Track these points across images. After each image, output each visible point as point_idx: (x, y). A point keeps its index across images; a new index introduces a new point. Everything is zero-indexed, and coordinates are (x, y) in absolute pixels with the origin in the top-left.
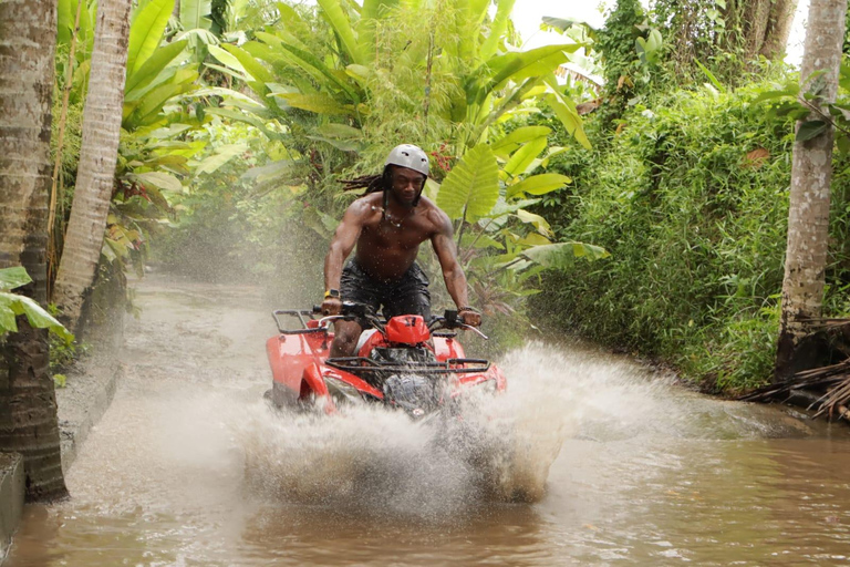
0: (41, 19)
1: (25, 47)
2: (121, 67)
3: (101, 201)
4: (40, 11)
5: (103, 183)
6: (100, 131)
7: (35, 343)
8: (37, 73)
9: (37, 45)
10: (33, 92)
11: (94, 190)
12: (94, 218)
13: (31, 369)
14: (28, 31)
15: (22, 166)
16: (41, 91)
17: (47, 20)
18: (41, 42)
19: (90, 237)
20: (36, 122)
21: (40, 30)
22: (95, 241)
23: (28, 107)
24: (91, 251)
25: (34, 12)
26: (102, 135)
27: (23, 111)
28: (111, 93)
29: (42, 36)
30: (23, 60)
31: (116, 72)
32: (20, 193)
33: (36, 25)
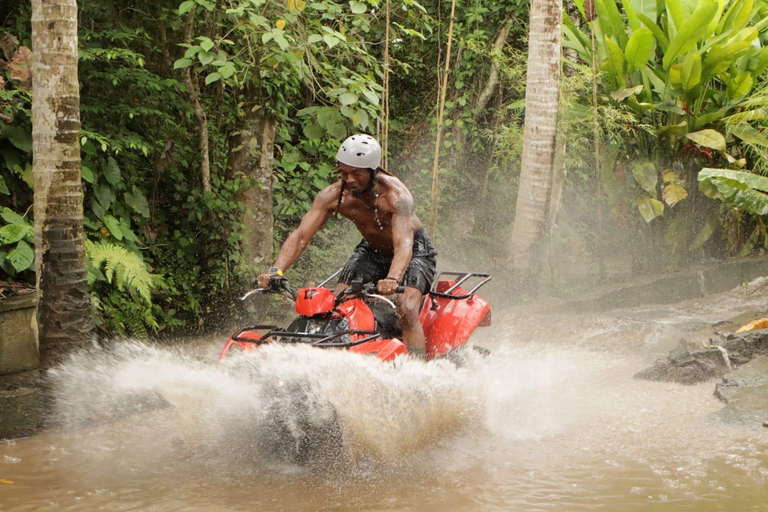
0: (49, 46)
1: (39, 70)
2: (550, 43)
3: (539, 165)
4: (48, 40)
5: (539, 149)
6: (534, 103)
7: (61, 302)
8: (50, 89)
9: (48, 67)
10: (47, 105)
11: (532, 156)
12: (534, 181)
13: (58, 323)
14: (40, 57)
15: (43, 164)
16: (53, 103)
17: (55, 46)
18: (51, 65)
19: (532, 198)
20: (52, 128)
21: (49, 55)
22: (537, 202)
23: (44, 117)
24: (534, 210)
25: (44, 41)
26: (535, 106)
27: (41, 120)
28: (541, 68)
29: (51, 60)
30: (39, 79)
31: (545, 48)
32: (43, 185)
33: (46, 51)
